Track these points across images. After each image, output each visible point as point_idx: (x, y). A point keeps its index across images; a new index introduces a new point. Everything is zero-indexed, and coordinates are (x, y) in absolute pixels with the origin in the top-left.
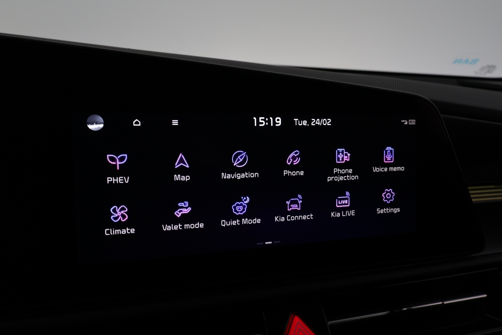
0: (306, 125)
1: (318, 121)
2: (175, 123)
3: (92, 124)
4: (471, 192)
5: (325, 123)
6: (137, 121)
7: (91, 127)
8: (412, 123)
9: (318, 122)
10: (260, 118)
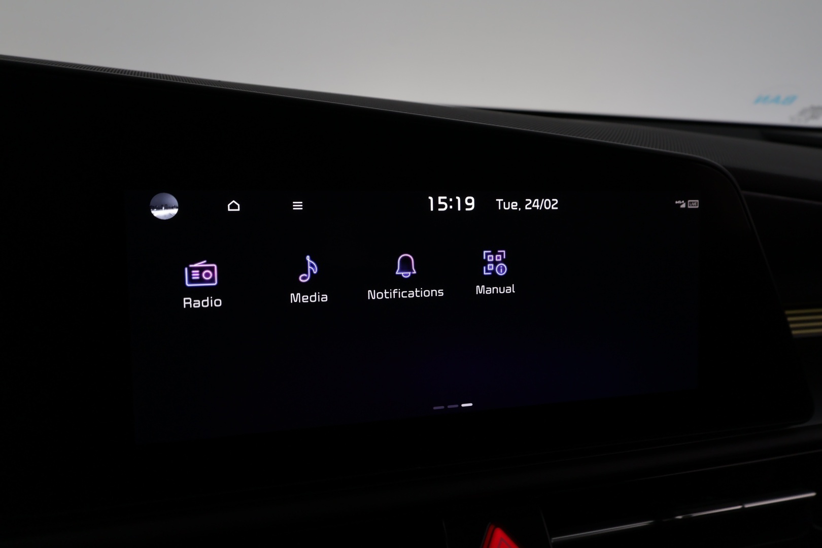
0: (516, 209)
1: (536, 202)
2: (298, 206)
3: (159, 208)
4: (790, 319)
5: (547, 206)
6: (234, 203)
7: (157, 213)
8: (692, 206)
9: (536, 204)
10: (440, 198)
